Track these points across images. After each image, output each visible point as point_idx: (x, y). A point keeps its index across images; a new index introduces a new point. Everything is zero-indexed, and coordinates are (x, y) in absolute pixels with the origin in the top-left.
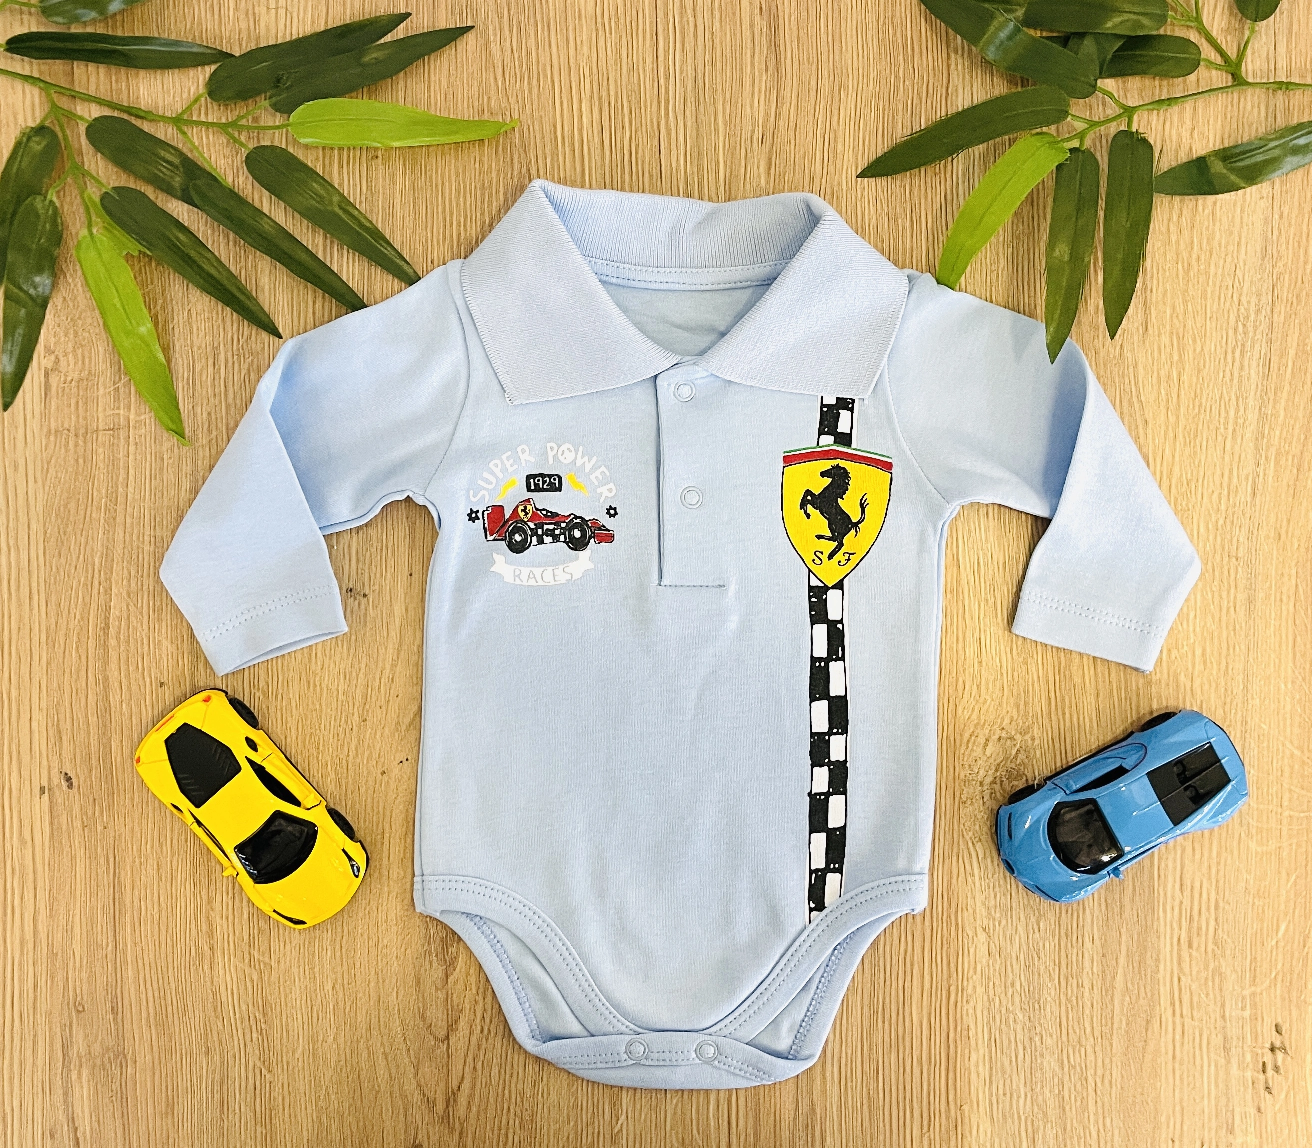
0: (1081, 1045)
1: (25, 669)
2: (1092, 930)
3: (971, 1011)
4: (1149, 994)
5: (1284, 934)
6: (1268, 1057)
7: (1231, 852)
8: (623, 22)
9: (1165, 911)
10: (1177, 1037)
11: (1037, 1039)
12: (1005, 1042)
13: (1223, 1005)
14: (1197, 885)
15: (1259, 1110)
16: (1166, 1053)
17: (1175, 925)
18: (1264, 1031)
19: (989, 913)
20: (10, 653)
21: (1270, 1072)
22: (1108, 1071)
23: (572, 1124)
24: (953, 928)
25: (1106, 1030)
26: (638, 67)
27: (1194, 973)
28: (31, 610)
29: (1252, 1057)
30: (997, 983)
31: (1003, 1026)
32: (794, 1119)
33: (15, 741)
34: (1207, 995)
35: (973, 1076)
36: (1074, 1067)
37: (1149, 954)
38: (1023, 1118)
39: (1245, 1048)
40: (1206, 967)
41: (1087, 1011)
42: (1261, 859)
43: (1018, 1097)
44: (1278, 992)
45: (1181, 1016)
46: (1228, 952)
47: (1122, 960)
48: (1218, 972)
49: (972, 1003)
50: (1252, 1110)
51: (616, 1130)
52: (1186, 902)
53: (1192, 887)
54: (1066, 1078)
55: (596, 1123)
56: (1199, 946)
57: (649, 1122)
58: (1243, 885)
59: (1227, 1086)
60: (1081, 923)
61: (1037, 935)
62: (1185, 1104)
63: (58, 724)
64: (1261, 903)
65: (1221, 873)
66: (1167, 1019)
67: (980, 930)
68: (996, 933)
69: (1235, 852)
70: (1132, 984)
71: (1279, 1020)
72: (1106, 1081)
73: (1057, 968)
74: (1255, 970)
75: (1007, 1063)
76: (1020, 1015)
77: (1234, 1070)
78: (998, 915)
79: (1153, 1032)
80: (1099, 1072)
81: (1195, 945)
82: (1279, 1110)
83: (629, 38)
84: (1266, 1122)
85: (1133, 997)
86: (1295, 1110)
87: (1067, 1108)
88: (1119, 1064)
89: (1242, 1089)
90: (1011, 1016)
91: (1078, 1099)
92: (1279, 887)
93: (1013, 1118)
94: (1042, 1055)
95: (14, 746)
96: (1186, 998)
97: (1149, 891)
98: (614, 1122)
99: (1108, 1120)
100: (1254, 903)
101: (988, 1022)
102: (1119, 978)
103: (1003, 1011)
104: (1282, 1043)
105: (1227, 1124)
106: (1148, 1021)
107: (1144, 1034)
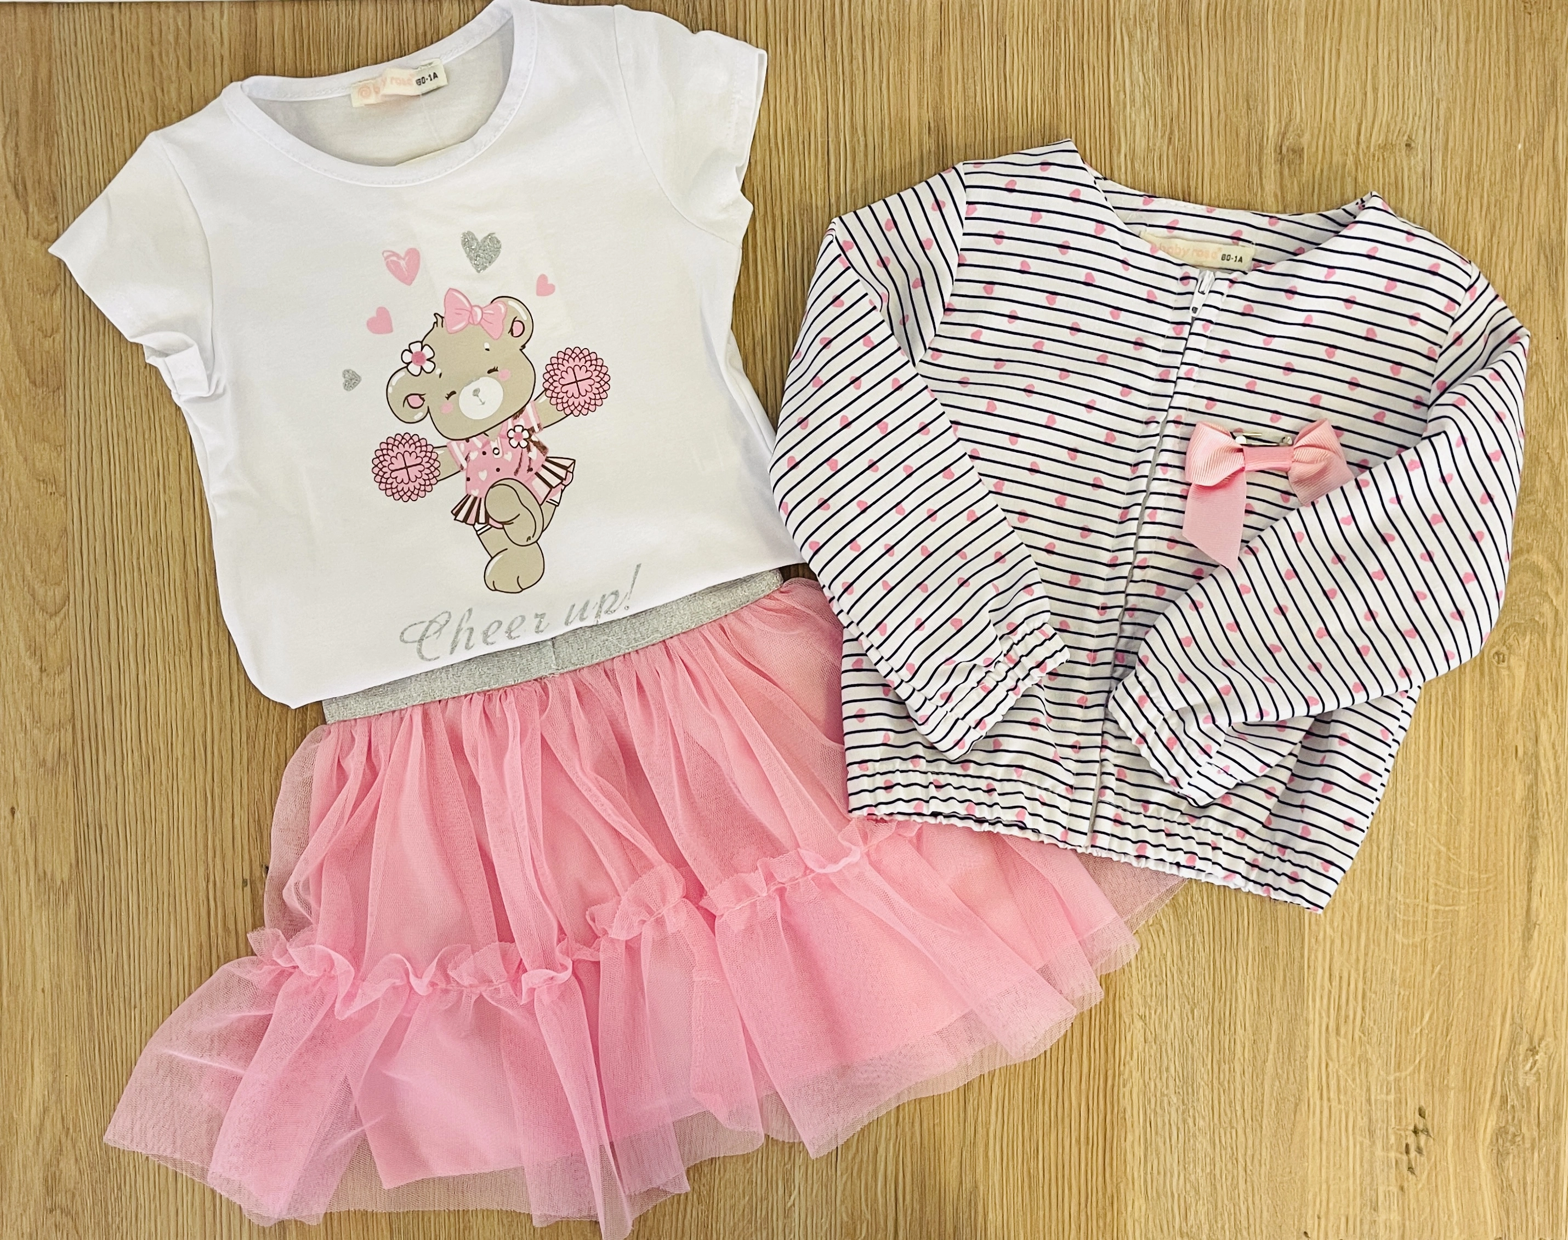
0: (1232, 1127)
1: (227, 767)
2: (1244, 1020)
3: (1127, 1094)
4: (1298, 1079)
5: (1428, 1023)
6: (1411, 1140)
7: (1379, 945)
8: (795, 141)
9: (1314, 1000)
10: (1325, 1120)
11: (1190, 1121)
12: (1160, 1125)
13: (1369, 1090)
14: (1345, 975)
15: (1402, 1188)
16: (1314, 1134)
17: (1324, 1014)
18: (1408, 1113)
19: (1145, 1002)
20: (213, 753)
21: (1413, 1153)
22: (1258, 1152)
23: (747, 1198)
24: (1111, 1017)
25: (1256, 1112)
26: (810, 186)
27: (1341, 1058)
28: (232, 712)
29: (1396, 1139)
30: (1153, 1068)
31: (1158, 1110)
32: (958, 1196)
33: (219, 836)
34: (1354, 1080)
35: (1129, 1156)
36: (1226, 1149)
37: (1298, 1042)
38: (1176, 1196)
39: (1390, 1131)
40: (1353, 1055)
41: (1238, 1096)
42: (1407, 950)
43: (1172, 1176)
44: (1422, 1077)
45: (1329, 1100)
46: (1374, 1040)
47: (1272, 1047)
48: (1365, 1059)
49: (1129, 1086)
50: (1394, 1189)
51: (789, 1204)
52: (1335, 992)
53: (1341, 978)
54: (1218, 1159)
55: (770, 1199)
56: (1346, 1033)
57: (820, 1198)
58: (1390, 975)
59: (1371, 1167)
60: (1233, 1012)
61: (1191, 1022)
62: (1331, 1182)
63: (259, 820)
64: (1407, 993)
65: (1369, 964)
66: (1315, 1103)
67: (1136, 1018)
68: (1152, 1022)
69: (1383, 944)
70: (1282, 1068)
71: (1422, 1104)
72: (1256, 1161)
73: (1210, 1054)
74: (1400, 1056)
75: (1161, 1145)
76: (1175, 1100)
77: (1379, 1152)
78: (1153, 1004)
79: (1301, 1115)
80: (1249, 1152)
81: (1342, 1032)
82: (1421, 1189)
83: (802, 156)
84: (1409, 1201)
85: (1283, 1082)
86: (1437, 1190)
87: (1219, 1187)
88: (1268, 1145)
89: (1386, 1170)
90: (1166, 1099)
91: (1230, 1179)
92: (1424, 977)
93: (1166, 1197)
94: (1194, 1136)
95: (217, 842)
96: (1333, 1083)
97: (1300, 981)
98: (787, 1197)
99: (1257, 1198)
100: (1399, 994)
101: (1144, 1106)
102: (1270, 1063)
103: (1159, 1095)
104: (1425, 1125)
105: (1371, 1202)
106: (1296, 1105)
107: (1293, 1117)
